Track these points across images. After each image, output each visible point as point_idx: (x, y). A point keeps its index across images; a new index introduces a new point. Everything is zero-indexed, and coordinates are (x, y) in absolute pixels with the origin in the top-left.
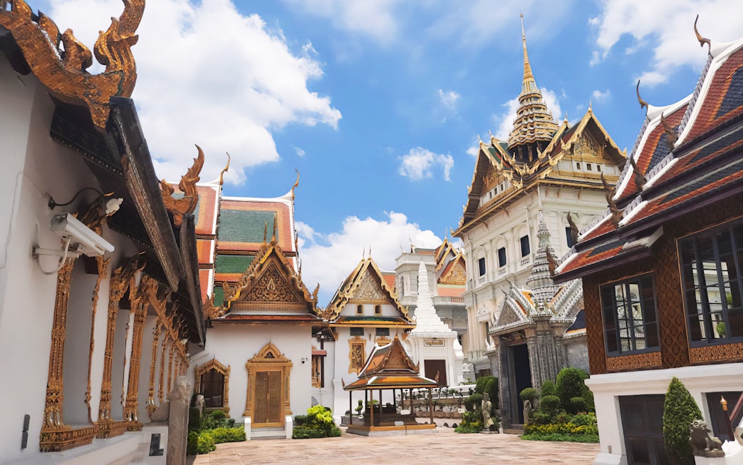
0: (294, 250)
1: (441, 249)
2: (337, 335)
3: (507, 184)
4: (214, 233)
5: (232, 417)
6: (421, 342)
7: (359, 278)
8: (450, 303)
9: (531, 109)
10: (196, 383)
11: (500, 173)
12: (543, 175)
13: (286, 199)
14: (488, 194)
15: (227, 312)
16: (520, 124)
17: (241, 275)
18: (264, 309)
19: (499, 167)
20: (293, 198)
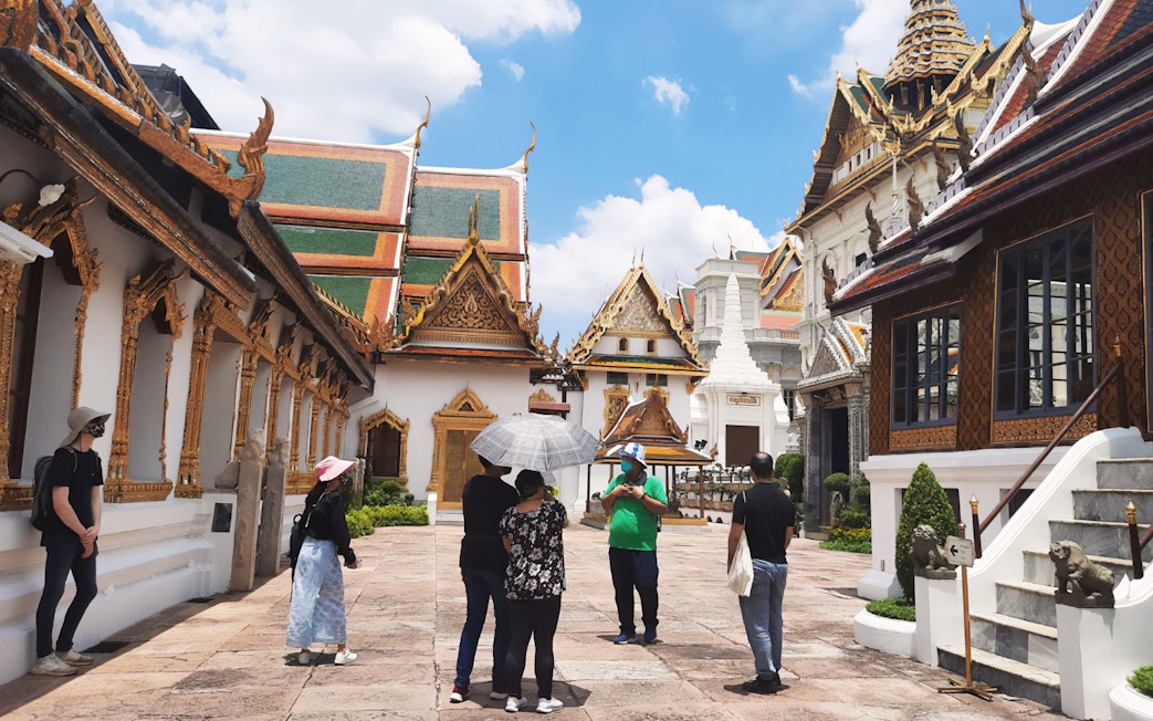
0: (522, 251)
1: (778, 254)
2: (586, 381)
3: (875, 148)
4: (403, 222)
5: (411, 492)
6: (723, 398)
7: (623, 297)
8: (778, 340)
9: (930, 18)
10: (361, 441)
11: (866, 130)
12: (934, 134)
13: (514, 171)
14: (846, 164)
15: (404, 342)
16: (909, 45)
17: (432, 287)
18: (459, 340)
19: (866, 118)
20: (526, 169)
